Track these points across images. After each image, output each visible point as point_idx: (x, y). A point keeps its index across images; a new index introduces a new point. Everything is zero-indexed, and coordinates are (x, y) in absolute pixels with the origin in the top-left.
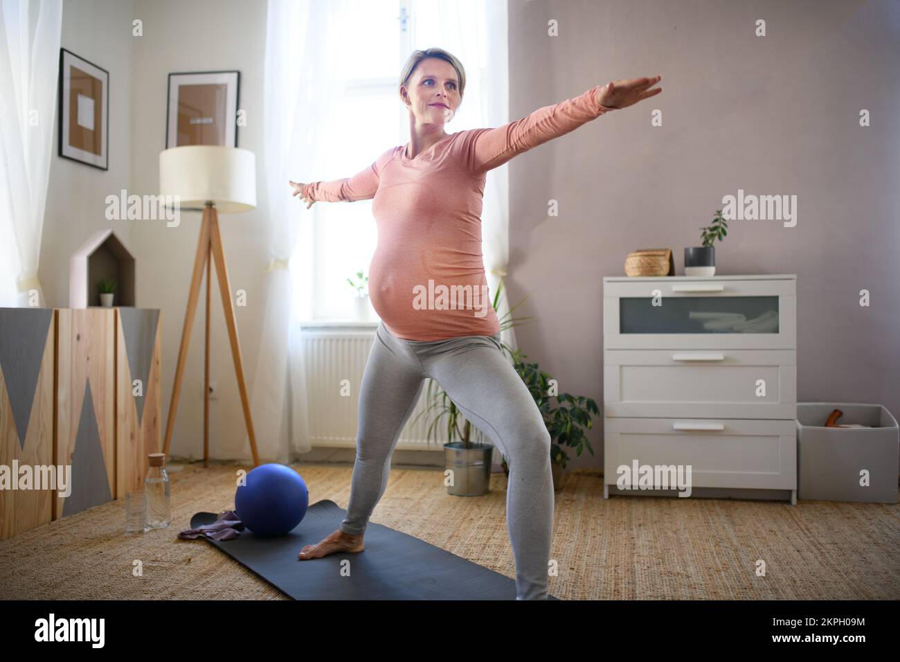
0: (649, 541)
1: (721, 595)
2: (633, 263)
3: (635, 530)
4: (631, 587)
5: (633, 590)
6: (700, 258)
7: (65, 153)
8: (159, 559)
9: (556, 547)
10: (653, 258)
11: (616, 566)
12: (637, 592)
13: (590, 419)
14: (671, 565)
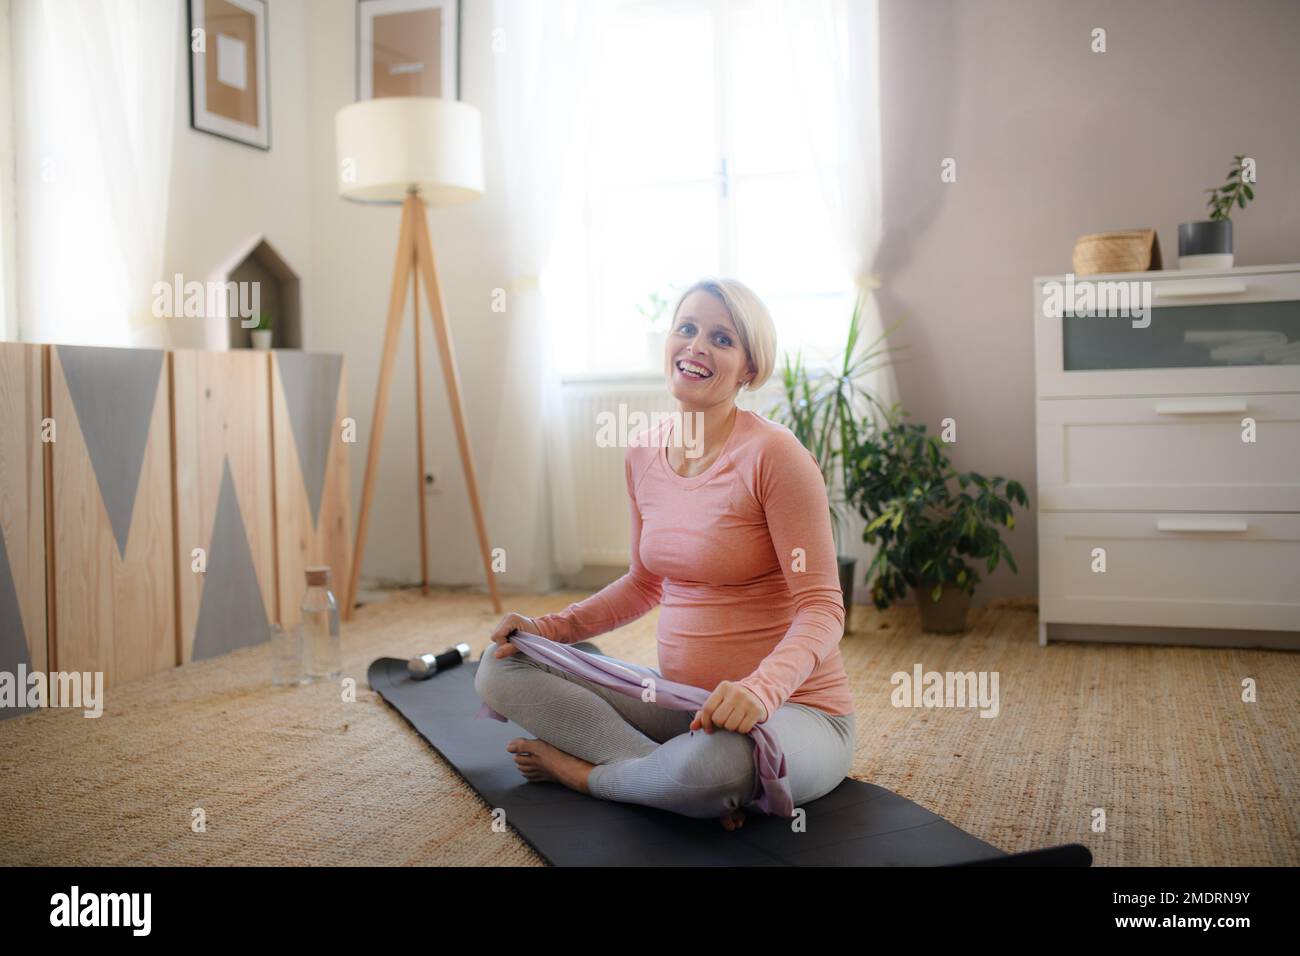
0: (1103, 714)
1: (1217, 806)
2: (1085, 251)
3: (1082, 696)
4: (1055, 788)
5: (1058, 794)
6: (1207, 239)
7: (199, 122)
8: (303, 725)
9: (938, 720)
10: (1119, 242)
11: (1037, 753)
12: (1065, 797)
13: (1011, 513)
14: (1135, 754)
